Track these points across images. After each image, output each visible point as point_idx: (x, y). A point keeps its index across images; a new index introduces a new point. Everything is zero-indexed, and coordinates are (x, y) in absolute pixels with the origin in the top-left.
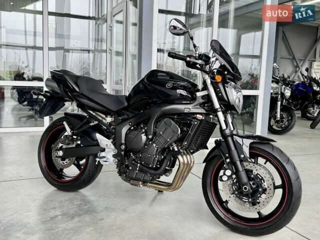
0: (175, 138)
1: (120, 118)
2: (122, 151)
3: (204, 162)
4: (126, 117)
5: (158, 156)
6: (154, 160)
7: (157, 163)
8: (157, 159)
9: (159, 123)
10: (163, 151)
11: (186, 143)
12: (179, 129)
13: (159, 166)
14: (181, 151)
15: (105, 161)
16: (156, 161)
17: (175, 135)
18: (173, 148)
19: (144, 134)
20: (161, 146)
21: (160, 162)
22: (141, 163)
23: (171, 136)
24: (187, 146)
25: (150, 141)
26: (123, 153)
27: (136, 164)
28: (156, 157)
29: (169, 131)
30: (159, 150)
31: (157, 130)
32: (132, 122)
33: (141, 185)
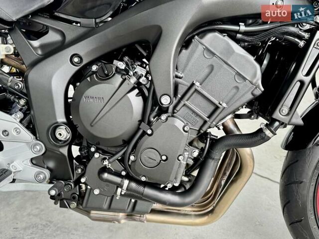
1: (36, 43)
4: (52, 37)
6: (179, 168)
11: (286, 111)
12: (259, 68)
19: (136, 91)
24: (286, 120)
30: (192, 136)
31: (181, 76)
32: (81, 54)
33: (125, 219)
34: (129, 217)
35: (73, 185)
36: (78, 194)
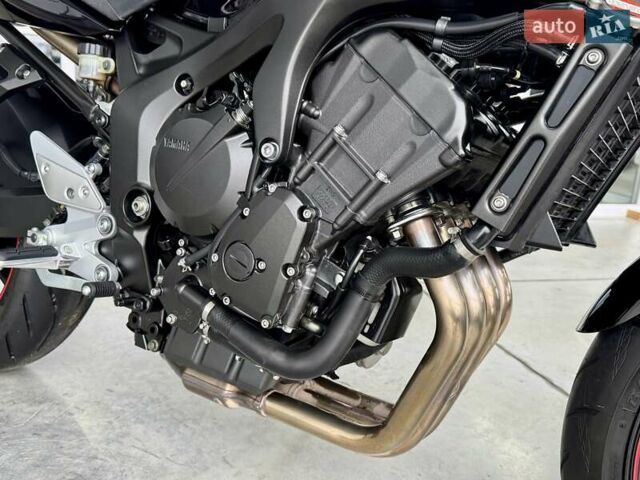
0: (428, 167)
1: (143, 58)
2: (138, 223)
3: (587, 328)
5: (310, 272)
6: (289, 292)
7: (306, 309)
8: (303, 287)
9: (329, 71)
10: (347, 241)
11: (501, 202)
12: (461, 107)
13: (314, 327)
14: (461, 249)
15: (58, 272)
16: (300, 300)
17: (430, 144)
18: (404, 228)
19: (244, 136)
20: (335, 214)
21: (324, 304)
22: (217, 300)
23: (405, 150)
24: (502, 224)
25: (270, 179)
26: (141, 236)
27: (196, 300)
28: (301, 275)
29: (393, 117)
30: (323, 234)
31: (317, 113)
32: (193, 74)
33: (232, 398)
34: (241, 397)
35: (148, 304)
36: (161, 325)
